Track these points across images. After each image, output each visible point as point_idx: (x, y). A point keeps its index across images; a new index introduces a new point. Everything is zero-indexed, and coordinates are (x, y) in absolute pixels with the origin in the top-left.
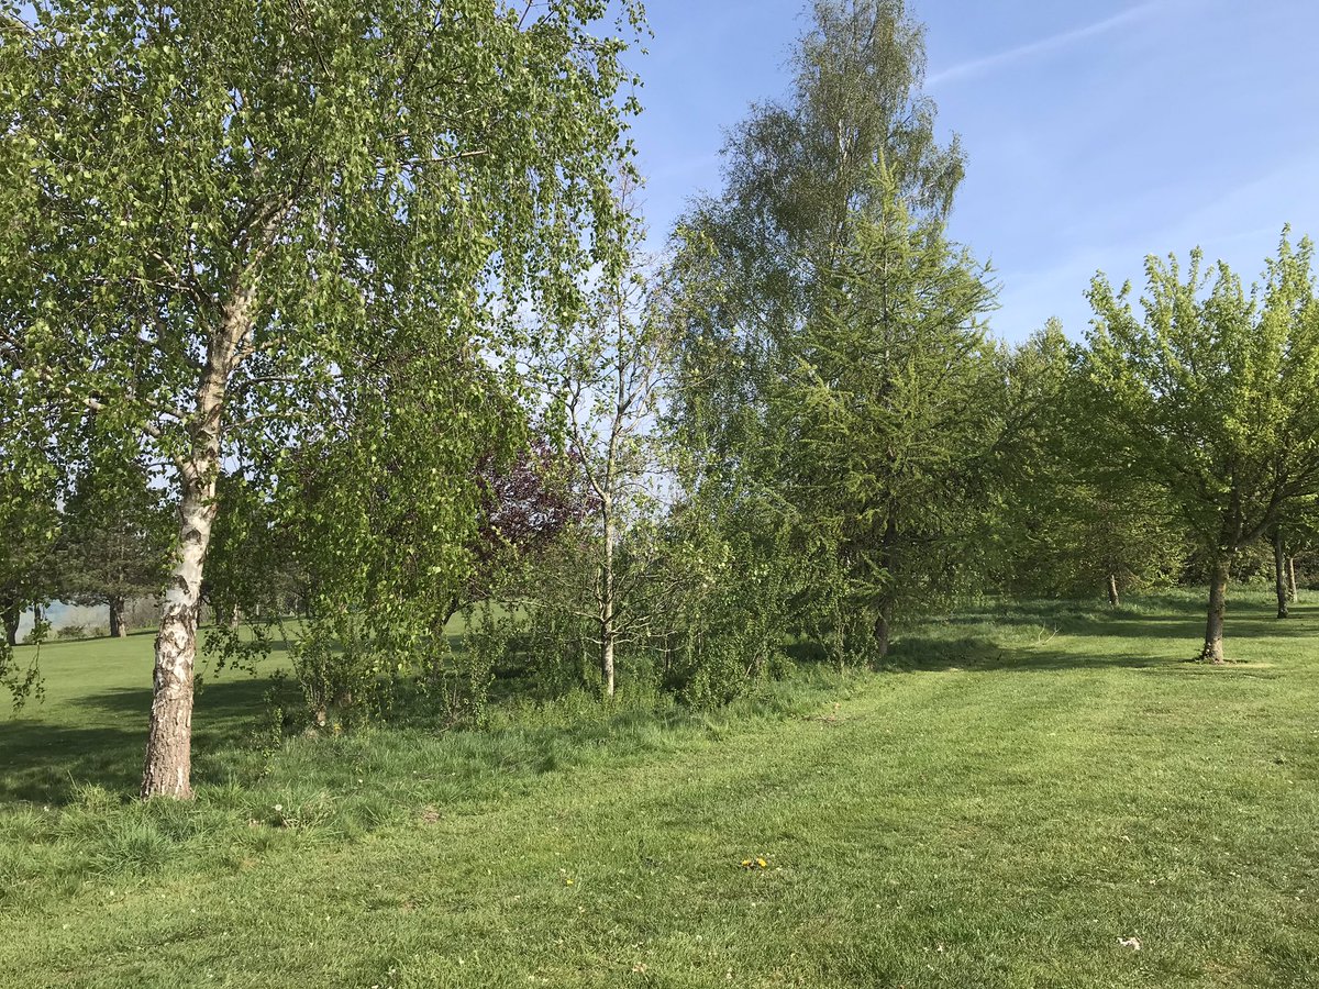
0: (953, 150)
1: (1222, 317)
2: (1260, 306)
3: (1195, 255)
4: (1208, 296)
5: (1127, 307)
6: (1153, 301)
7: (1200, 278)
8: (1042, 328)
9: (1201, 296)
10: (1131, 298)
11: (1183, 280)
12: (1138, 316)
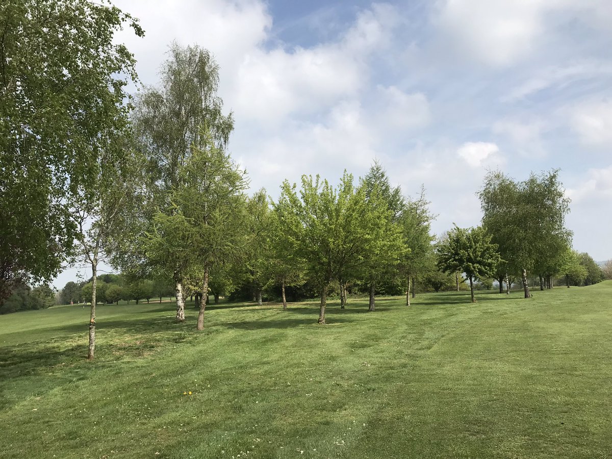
0: (229, 118)
1: (327, 200)
2: (337, 198)
3: (318, 176)
4: (321, 192)
5: (295, 193)
6: (304, 192)
7: (319, 185)
8: (258, 192)
9: (319, 191)
10: (297, 190)
11: (314, 185)
12: (299, 196)
